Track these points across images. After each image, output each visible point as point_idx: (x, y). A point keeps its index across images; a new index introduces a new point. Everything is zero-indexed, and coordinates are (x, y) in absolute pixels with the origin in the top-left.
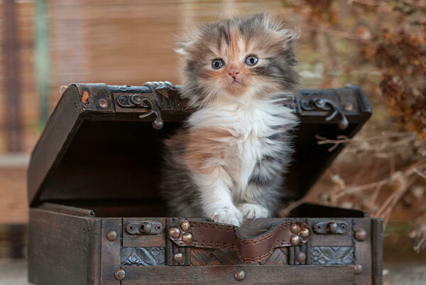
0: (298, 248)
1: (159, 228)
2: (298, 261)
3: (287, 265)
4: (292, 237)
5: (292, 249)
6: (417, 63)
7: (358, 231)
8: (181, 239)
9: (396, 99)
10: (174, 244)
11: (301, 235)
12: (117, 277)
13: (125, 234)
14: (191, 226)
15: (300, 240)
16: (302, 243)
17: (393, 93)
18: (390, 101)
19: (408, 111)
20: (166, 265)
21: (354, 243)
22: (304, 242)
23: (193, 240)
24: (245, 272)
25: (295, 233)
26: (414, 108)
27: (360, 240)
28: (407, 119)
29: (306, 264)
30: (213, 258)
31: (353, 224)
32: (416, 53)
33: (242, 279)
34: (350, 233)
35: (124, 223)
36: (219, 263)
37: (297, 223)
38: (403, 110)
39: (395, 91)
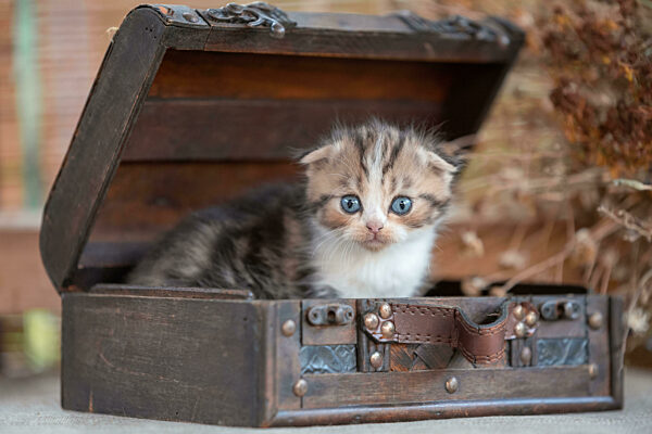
0: (521, 342)
1: (350, 314)
2: (522, 360)
3: (509, 368)
4: (516, 324)
5: (514, 343)
6: (607, 60)
7: (592, 315)
8: (379, 331)
9: (575, 116)
10: (370, 338)
11: (526, 323)
12: (298, 392)
13: (305, 325)
14: (393, 311)
15: (525, 329)
16: (528, 333)
17: (570, 107)
18: (566, 120)
19: (594, 134)
20: (358, 371)
21: (587, 333)
22: (532, 331)
23: (394, 331)
24: (457, 378)
25: (520, 319)
26: (604, 130)
27: (595, 328)
28: (592, 145)
29: (531, 365)
30: (417, 359)
31: (586, 304)
32: (604, 46)
33: (454, 391)
34: (583, 319)
35: (304, 308)
36: (424, 366)
37: (523, 304)
38: (586, 132)
39: (574, 104)
